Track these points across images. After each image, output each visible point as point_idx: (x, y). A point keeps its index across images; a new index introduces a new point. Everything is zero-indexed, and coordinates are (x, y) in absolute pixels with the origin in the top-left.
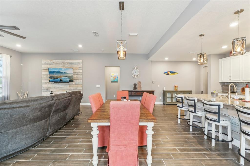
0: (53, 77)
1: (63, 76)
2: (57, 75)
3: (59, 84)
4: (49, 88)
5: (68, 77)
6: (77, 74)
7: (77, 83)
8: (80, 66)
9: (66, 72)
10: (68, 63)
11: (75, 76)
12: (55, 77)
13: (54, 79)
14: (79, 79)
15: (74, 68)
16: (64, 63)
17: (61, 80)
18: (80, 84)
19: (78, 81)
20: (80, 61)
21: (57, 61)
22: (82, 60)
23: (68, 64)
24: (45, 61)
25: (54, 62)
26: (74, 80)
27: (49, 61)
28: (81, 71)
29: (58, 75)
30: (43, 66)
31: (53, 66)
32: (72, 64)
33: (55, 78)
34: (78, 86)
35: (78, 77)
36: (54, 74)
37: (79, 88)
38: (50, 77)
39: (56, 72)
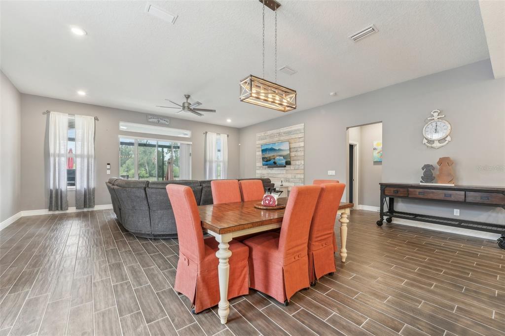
0: (266, 158)
1: (277, 156)
2: (270, 155)
3: (274, 168)
4: (263, 175)
5: (284, 157)
6: (296, 150)
7: (297, 167)
8: (300, 135)
9: (280, 148)
10: (284, 134)
11: (293, 154)
12: (268, 157)
13: (267, 161)
14: (299, 160)
15: (292, 141)
16: (279, 134)
17: (275, 163)
18: (300, 168)
19: (297, 163)
20: (301, 126)
21: (271, 132)
22: (303, 123)
24: (259, 135)
25: (268, 135)
26: (292, 162)
27: (262, 134)
28: (302, 144)
30: (258, 142)
31: (267, 140)
32: (289, 133)
33: (268, 159)
34: (297, 172)
35: (297, 156)
36: (267, 153)
37: (299, 176)
38: (263, 158)
39: (269, 149)
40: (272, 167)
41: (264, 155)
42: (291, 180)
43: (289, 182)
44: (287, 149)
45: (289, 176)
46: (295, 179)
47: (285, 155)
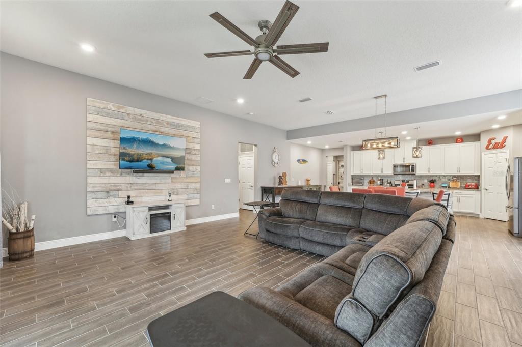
0: (129, 154)
1: (159, 155)
2: (140, 151)
3: (145, 175)
4: (114, 186)
5: (174, 159)
6: (189, 151)
7: (190, 174)
8: (195, 135)
9: (167, 143)
10: (167, 124)
11: (187, 157)
12: (134, 154)
13: (131, 161)
14: (193, 165)
16: (158, 121)
17: (150, 166)
18: (195, 175)
19: (191, 168)
20: (196, 124)
21: (138, 111)
22: (199, 121)
23: (167, 126)
24: (97, 105)
25: (128, 114)
26: (185, 169)
27: (111, 106)
28: (197, 147)
29: (143, 151)
30: (90, 117)
31: (128, 123)
32: (177, 126)
33: (135, 157)
34: (192, 181)
35: (191, 160)
36: (133, 145)
37: (194, 185)
38: (122, 155)
39: (139, 140)
40: (143, 173)
41: (124, 148)
42: (181, 190)
43: (178, 194)
44: (182, 148)
45: (179, 186)
46: (188, 190)
47: (176, 156)
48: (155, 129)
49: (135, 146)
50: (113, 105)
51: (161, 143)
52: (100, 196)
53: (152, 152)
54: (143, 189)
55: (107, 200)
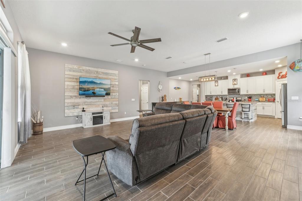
0: (83, 88)
1: (97, 88)
2: (88, 87)
4: (77, 103)
5: (105, 89)
6: (112, 86)
7: (113, 97)
8: (115, 78)
9: (101, 82)
10: (102, 73)
11: (111, 88)
12: (86, 88)
13: (84, 91)
14: (115, 92)
16: (97, 72)
17: (94, 93)
18: (116, 98)
19: (114, 94)
20: (116, 72)
21: (88, 68)
22: (117, 71)
23: (102, 74)
24: (69, 67)
25: (83, 70)
26: (111, 94)
28: (117, 83)
29: (90, 86)
30: (67, 73)
31: (83, 74)
32: (107, 74)
33: (86, 89)
34: (114, 100)
35: (114, 90)
36: (85, 84)
37: (115, 102)
38: (80, 89)
39: (88, 82)
40: (90, 97)
41: (81, 86)
42: (109, 105)
43: (107, 107)
44: (109, 84)
45: (107, 103)
46: (112, 105)
47: (106, 88)
48: (96, 76)
49: (86, 84)
50: (77, 67)
51: (98, 82)
52: (70, 108)
53: (94, 86)
54: (90, 104)
55: (74, 110)
